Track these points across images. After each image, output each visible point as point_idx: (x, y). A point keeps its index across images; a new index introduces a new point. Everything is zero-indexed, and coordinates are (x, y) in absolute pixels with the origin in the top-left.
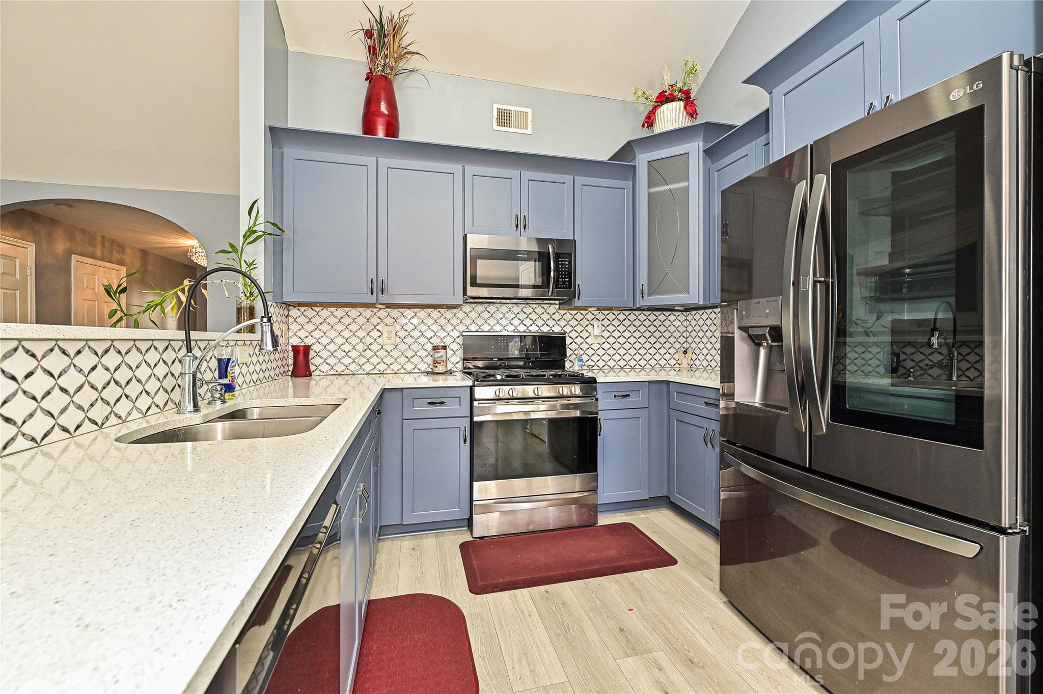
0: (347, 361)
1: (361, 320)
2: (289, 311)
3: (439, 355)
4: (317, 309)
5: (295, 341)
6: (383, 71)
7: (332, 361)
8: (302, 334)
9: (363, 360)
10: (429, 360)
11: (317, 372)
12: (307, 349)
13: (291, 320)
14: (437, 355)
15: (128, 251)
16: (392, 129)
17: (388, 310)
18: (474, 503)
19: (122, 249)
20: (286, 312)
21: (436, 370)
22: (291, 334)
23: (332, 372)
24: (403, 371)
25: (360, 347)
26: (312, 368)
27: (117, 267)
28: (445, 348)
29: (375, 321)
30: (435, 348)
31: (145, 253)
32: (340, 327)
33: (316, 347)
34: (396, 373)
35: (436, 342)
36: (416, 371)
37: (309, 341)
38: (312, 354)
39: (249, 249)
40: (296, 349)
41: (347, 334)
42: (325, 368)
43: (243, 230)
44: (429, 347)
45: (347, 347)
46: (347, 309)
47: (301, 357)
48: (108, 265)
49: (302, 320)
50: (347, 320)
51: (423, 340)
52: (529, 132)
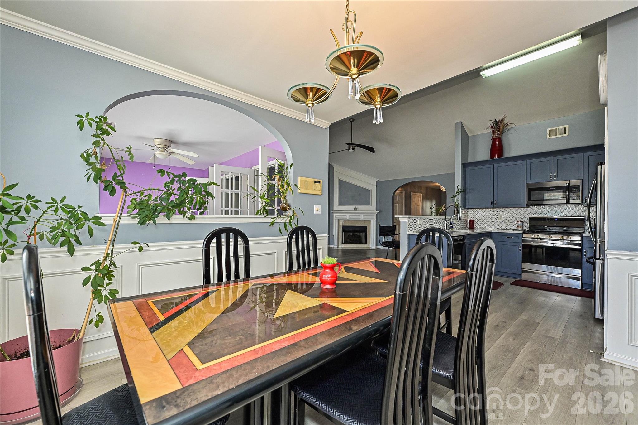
0: (486, 225)
1: (491, 212)
2: (468, 210)
3: (519, 224)
4: (477, 209)
5: (470, 219)
6: (497, 136)
7: (481, 224)
8: (472, 216)
9: (491, 225)
10: (516, 226)
11: (476, 228)
12: (473, 221)
13: (469, 212)
14: (518, 224)
15: (423, 188)
16: (501, 154)
17: (500, 209)
18: (522, 269)
19: (421, 188)
20: (467, 211)
21: (518, 229)
22: (469, 216)
23: (481, 228)
24: (506, 229)
25: (490, 221)
26: (475, 226)
27: (420, 194)
28: (521, 222)
29: (495, 212)
30: (518, 222)
31: (427, 188)
32: (484, 214)
33: (477, 220)
34: (503, 230)
35: (519, 219)
36: (511, 229)
37: (474, 219)
38: (475, 222)
39: (457, 196)
40: (470, 221)
41: (486, 216)
42: (479, 227)
43: (456, 191)
44: (516, 221)
45: (486, 221)
46: (486, 209)
47: (471, 223)
48: (418, 194)
49: (472, 212)
50: (486, 212)
51: (514, 219)
52: (567, 134)
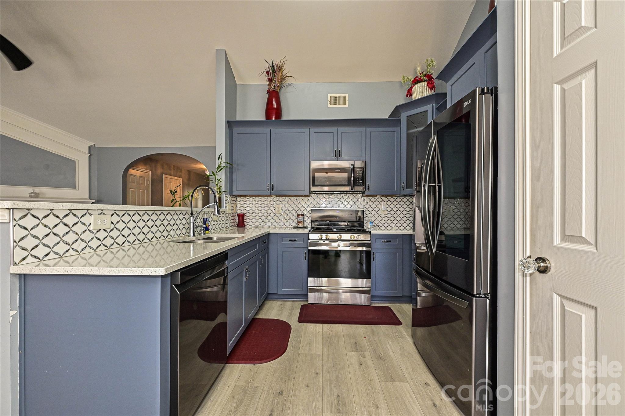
0: (260, 221)
1: (266, 203)
2: (237, 198)
3: (300, 219)
4: (248, 198)
5: (239, 212)
6: (274, 88)
7: (254, 221)
8: (242, 208)
9: (267, 221)
10: (296, 221)
11: (248, 226)
12: (243, 215)
13: (237, 202)
14: (299, 219)
15: (183, 171)
16: (279, 114)
17: (278, 198)
18: (309, 287)
19: (181, 171)
20: (235, 199)
21: (299, 226)
22: (237, 209)
23: (254, 226)
24: (284, 226)
25: (266, 215)
26: (246, 224)
27: (179, 178)
28: (303, 215)
29: (272, 203)
30: (298, 215)
31: (189, 172)
32: (257, 206)
33: (248, 215)
34: (281, 227)
35: (300, 213)
36: (290, 226)
37: (244, 212)
38: (245, 218)
39: (219, 173)
40: (239, 215)
41: (260, 209)
42: (251, 224)
43: (217, 166)
44: (296, 215)
45: (260, 215)
46: (260, 197)
47: (241, 218)
48: (176, 178)
49: (242, 203)
50: (260, 203)
51: (293, 212)
52: (347, 106)
